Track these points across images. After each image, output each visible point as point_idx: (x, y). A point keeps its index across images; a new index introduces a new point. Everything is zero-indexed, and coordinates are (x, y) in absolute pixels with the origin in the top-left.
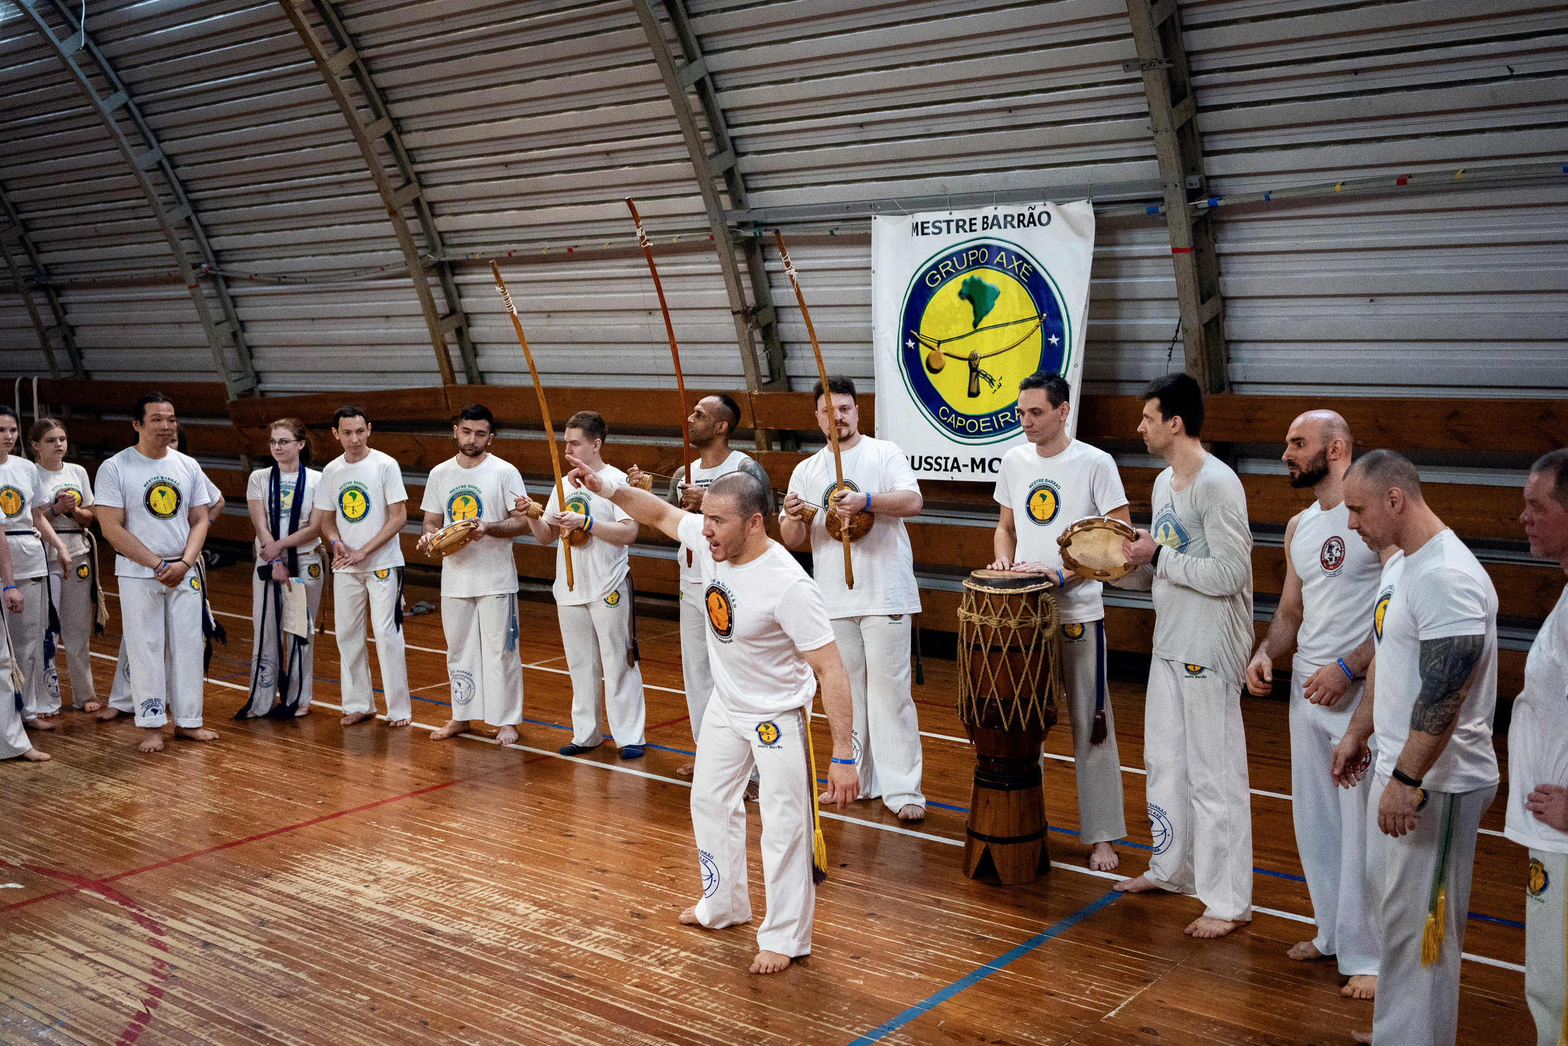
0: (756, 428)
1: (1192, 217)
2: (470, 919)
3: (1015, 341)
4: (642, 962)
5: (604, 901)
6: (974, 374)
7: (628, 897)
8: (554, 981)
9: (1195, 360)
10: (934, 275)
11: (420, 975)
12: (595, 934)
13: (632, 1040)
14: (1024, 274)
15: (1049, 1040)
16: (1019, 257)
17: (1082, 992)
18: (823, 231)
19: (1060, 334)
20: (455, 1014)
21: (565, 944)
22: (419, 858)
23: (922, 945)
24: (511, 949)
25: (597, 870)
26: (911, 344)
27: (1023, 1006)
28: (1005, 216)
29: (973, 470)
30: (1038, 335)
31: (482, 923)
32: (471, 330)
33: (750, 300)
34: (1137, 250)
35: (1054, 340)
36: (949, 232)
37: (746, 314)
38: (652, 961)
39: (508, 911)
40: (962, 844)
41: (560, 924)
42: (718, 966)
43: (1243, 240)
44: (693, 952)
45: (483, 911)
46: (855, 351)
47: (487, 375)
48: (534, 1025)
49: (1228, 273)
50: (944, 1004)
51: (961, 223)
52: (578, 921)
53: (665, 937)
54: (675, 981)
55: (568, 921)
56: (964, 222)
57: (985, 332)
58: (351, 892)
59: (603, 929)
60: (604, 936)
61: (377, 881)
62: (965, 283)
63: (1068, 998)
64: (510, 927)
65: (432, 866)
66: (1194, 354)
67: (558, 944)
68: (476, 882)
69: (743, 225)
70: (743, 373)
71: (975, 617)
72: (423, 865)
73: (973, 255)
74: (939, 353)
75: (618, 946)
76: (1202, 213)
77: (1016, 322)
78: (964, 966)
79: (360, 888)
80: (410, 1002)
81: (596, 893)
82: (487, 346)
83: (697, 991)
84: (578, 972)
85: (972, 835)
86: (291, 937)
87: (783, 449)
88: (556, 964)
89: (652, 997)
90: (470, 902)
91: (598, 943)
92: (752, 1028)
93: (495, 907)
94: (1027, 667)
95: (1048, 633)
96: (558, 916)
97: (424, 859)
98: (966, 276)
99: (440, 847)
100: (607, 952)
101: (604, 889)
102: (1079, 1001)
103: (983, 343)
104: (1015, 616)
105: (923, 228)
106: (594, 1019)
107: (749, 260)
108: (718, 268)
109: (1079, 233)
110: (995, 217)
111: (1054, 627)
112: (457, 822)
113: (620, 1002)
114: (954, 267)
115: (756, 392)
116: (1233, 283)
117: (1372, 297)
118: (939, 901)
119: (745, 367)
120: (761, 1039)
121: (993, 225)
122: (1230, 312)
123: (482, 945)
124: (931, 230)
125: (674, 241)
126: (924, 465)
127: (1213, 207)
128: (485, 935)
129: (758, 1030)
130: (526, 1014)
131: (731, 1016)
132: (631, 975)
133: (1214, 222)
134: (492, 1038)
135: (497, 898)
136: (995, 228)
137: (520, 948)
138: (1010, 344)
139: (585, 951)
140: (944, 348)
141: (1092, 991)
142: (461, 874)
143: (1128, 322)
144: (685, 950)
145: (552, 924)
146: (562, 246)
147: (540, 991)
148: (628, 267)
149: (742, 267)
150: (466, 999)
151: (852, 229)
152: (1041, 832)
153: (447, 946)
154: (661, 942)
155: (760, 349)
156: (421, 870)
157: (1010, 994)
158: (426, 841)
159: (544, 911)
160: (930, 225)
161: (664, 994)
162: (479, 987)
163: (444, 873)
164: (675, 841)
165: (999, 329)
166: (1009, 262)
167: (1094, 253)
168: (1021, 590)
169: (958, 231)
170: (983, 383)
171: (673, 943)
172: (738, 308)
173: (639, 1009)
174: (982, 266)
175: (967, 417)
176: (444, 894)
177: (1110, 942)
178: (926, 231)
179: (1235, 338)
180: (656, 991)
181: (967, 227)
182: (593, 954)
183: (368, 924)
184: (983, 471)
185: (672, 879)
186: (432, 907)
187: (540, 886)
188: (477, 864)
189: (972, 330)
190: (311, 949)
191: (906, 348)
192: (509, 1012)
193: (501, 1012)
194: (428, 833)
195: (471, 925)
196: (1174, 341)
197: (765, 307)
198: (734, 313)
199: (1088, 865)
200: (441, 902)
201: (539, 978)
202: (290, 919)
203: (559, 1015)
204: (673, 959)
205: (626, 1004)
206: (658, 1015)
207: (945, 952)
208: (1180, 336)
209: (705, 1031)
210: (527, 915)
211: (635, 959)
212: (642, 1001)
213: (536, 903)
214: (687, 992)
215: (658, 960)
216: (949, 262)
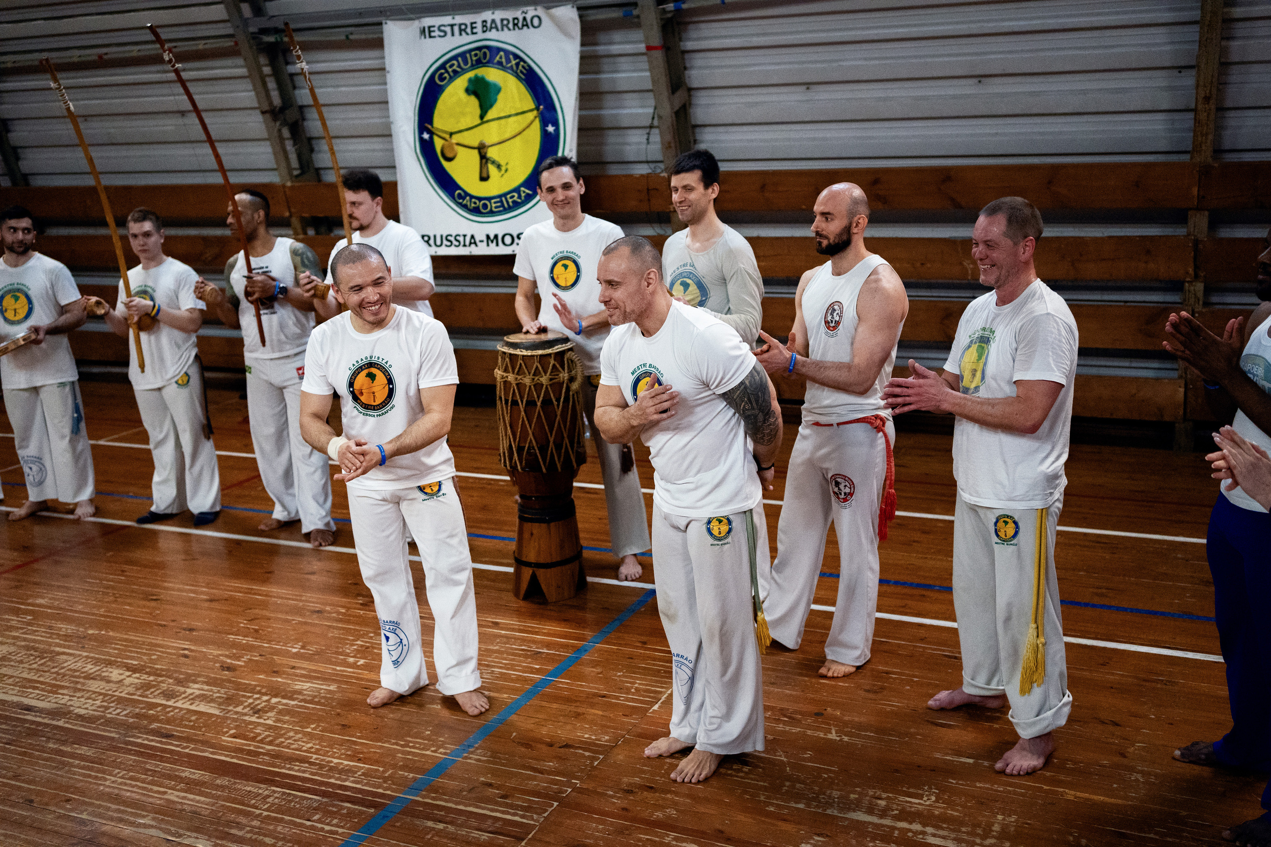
0: (291, 216)
1: (662, 19)
2: (65, 692)
3: (517, 131)
4: (237, 713)
5: (195, 659)
6: (484, 161)
7: (216, 652)
8: (154, 742)
9: (669, 143)
10: (442, 74)
11: (20, 754)
12: (189, 691)
13: (235, 789)
14: (521, 72)
15: (607, 738)
16: (516, 56)
17: (628, 691)
18: (339, 35)
19: (556, 123)
20: (60, 787)
21: (161, 705)
22: (8, 637)
23: (488, 666)
24: (109, 716)
25: (185, 629)
26: (426, 136)
27: (580, 710)
28: (502, 20)
29: (488, 245)
30: (537, 124)
31: (78, 694)
32: (10, 135)
33: (277, 101)
34: (615, 49)
35: (551, 129)
36: (453, 35)
37: (273, 114)
38: (246, 711)
39: (103, 679)
40: (511, 570)
41: (154, 686)
42: (307, 708)
43: (706, 38)
44: (283, 697)
45: (77, 683)
46: (377, 144)
47: (30, 177)
48: (140, 787)
49: (692, 68)
50: (514, 717)
51: (463, 27)
52: (171, 681)
53: (256, 686)
54: (269, 728)
55: (162, 682)
56: (466, 25)
57: (492, 123)
59: (196, 686)
60: (198, 692)
62: (470, 80)
63: (617, 698)
64: (105, 695)
65: (23, 643)
66: (669, 137)
67: (154, 706)
68: (71, 655)
69: (264, 31)
70: (275, 166)
71: (511, 377)
72: (14, 644)
73: (476, 55)
74: (452, 144)
75: (212, 700)
76: (669, 15)
77: (517, 114)
78: (525, 680)
80: (14, 783)
81: (186, 652)
82: (28, 150)
83: (291, 734)
84: (177, 730)
85: (519, 563)
87: (317, 233)
88: (154, 726)
89: (249, 746)
90: (64, 675)
91: (193, 699)
92: (346, 763)
93: (89, 677)
94: (558, 417)
95: (575, 386)
96: (152, 678)
97: (15, 638)
98: (471, 74)
99: (29, 624)
100: (202, 707)
101: (193, 648)
102: (627, 700)
103: (490, 133)
104: (546, 373)
105: (430, 32)
106: (197, 774)
107: (273, 63)
108: (243, 71)
109: (567, 34)
110: (493, 21)
111: (579, 379)
112: (43, 598)
113: (221, 754)
114: (459, 66)
115: (289, 184)
116: (696, 76)
117: (808, 85)
118: (496, 624)
119: (277, 162)
120: (356, 772)
121: (491, 28)
122: (695, 101)
123: (80, 716)
124: (437, 33)
125: (201, 47)
126: (445, 242)
127: (678, 10)
128: (82, 706)
129: (352, 764)
130: (131, 778)
131: (326, 754)
132: (227, 726)
133: (679, 23)
134: (100, 806)
135: (90, 668)
136: (494, 31)
137: (118, 714)
138: (513, 133)
139: (181, 709)
140: (455, 139)
141: (636, 689)
142: (52, 648)
143: (610, 112)
144: (276, 696)
145: (146, 686)
146: (92, 54)
147: (141, 754)
148: (158, 72)
149: (267, 70)
150: (69, 771)
151: (365, 34)
152: (578, 555)
153: (46, 721)
154: (253, 691)
155: (289, 146)
156: (12, 649)
157: (568, 700)
158: (12, 620)
159: (137, 675)
160: (436, 29)
161: (261, 741)
162: (82, 758)
163: (36, 649)
164: (255, 594)
165: (503, 121)
166: (508, 61)
167: (581, 52)
168: (549, 351)
169: (461, 34)
170: (492, 169)
171: (264, 690)
172: (266, 107)
173: (238, 758)
174: (485, 65)
175: (480, 199)
176: (38, 670)
177: (645, 643)
178: (433, 34)
179: (699, 123)
180: (253, 739)
181: (469, 30)
182: (189, 711)
184: (497, 245)
185: (256, 631)
186: (26, 684)
187: (131, 652)
188: (67, 637)
189: (479, 121)
191: (422, 140)
192: (113, 779)
193: (106, 780)
194: (17, 612)
195: (68, 697)
196: (651, 127)
197: (291, 106)
198: (263, 113)
199: (617, 578)
200: (35, 678)
201: (139, 741)
203: (164, 776)
204: (265, 706)
205: (227, 756)
206: (258, 763)
207: (508, 669)
208: (656, 123)
209: (304, 772)
210: (121, 681)
211: (230, 711)
212: (241, 751)
213: (128, 668)
214: (282, 736)
215: (252, 709)
216: (455, 62)
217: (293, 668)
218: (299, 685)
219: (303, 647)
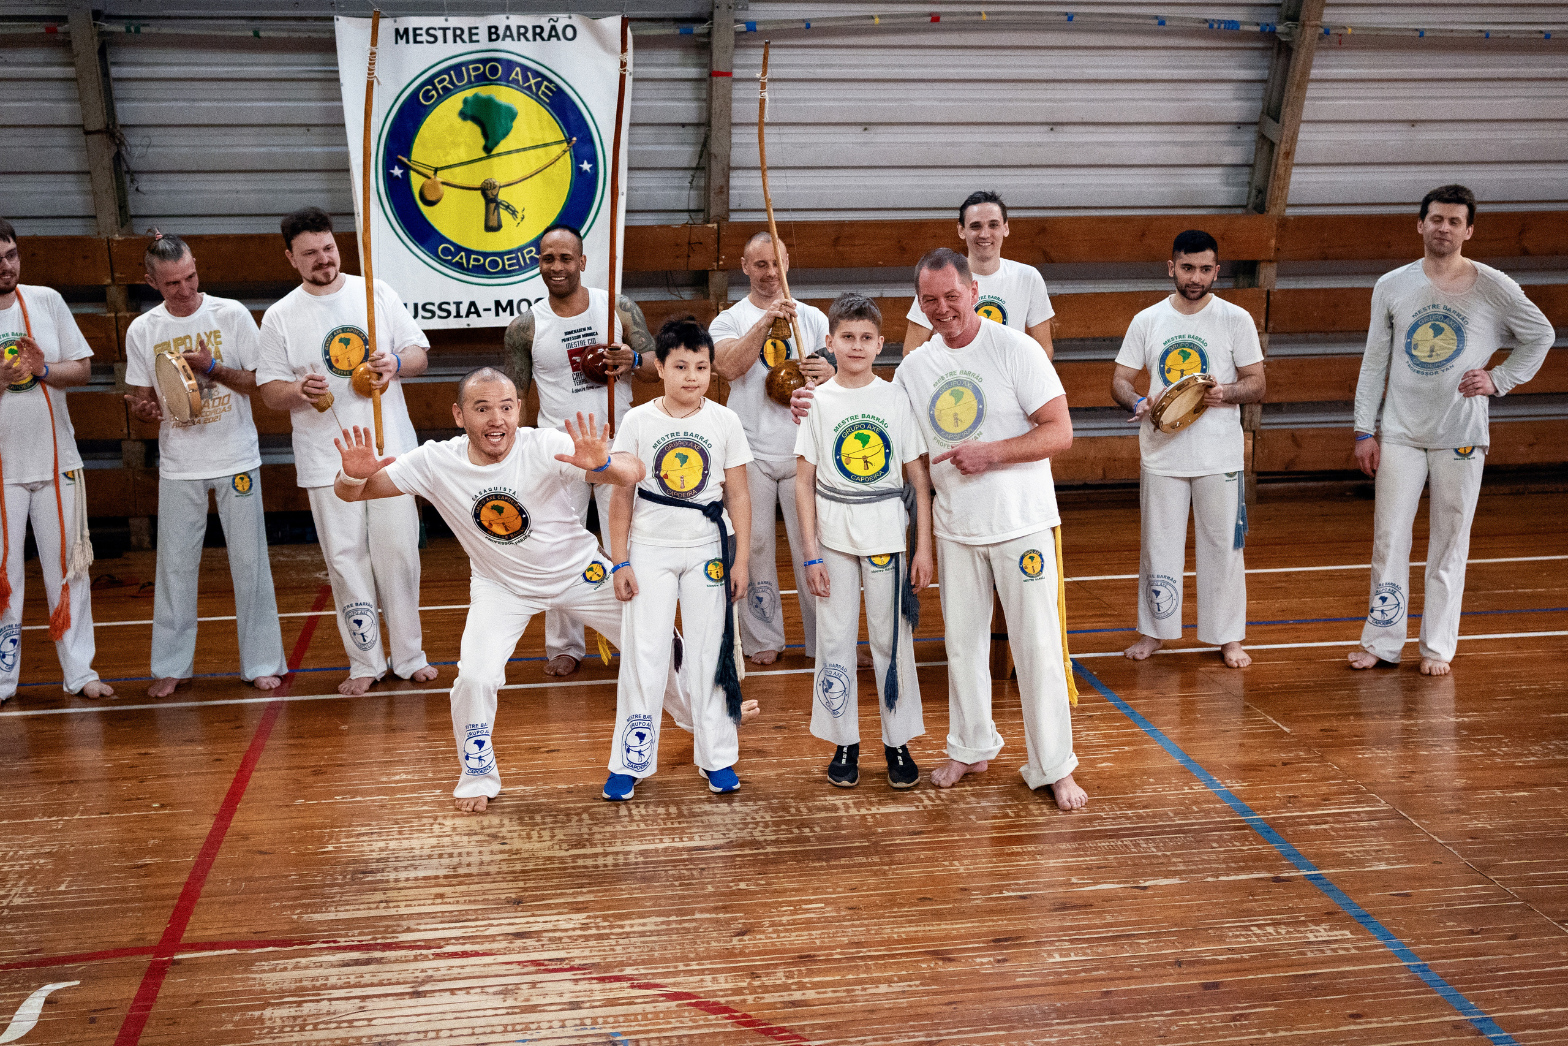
3: (539, 167)
6: (492, 205)
10: (428, 91)
14: (544, 94)
16: (538, 74)
19: (593, 160)
26: (396, 171)
28: (518, 28)
30: (566, 160)
35: (586, 166)
36: (445, 41)
37: (110, 134)
51: (458, 32)
56: (462, 31)
57: (502, 157)
62: (465, 101)
73: (476, 69)
74: (436, 182)
77: (537, 147)
98: (469, 93)
103: (501, 170)
105: (415, 35)
109: (612, 50)
110: (508, 28)
121: (505, 36)
124: (424, 38)
127: (750, 32)
136: (508, 40)
138: (530, 172)
140: (443, 175)
151: (289, 30)
160: (422, 32)
165: (521, 155)
166: (526, 79)
169: (455, 41)
170: (504, 215)
174: (491, 83)
175: (484, 255)
178: (419, 38)
181: (466, 37)
189: (484, 154)
191: (389, 176)
196: (694, 169)
216: (446, 77)
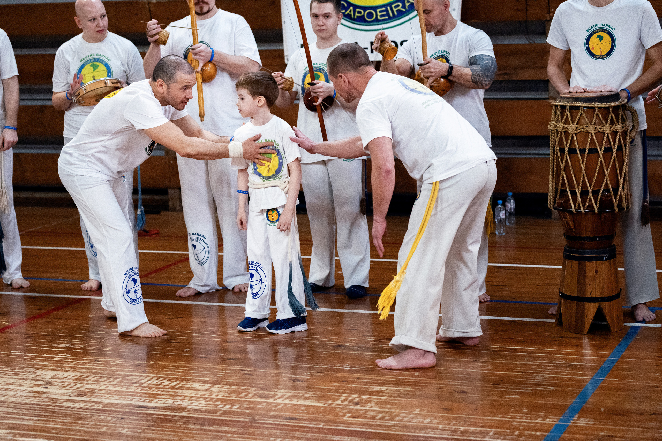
2: (163, 397)
4: (339, 405)
8: (284, 422)
12: (280, 394)
21: (263, 402)
22: (65, 367)
23: (533, 373)
24: (223, 409)
25: (228, 359)
31: (178, 398)
38: (346, 403)
39: (188, 389)
42: (401, 400)
44: (371, 395)
52: (255, 388)
53: (337, 389)
54: (379, 412)
58: (38, 392)
59: (282, 391)
60: (288, 394)
61: (50, 383)
64: (205, 399)
67: (257, 402)
68: (136, 375)
72: (76, 371)
75: (308, 398)
79: (40, 389)
84: (297, 415)
86: (25, 423)
88: (272, 413)
89: (374, 422)
90: (150, 387)
91: (289, 398)
92: (472, 428)
96: (234, 387)
99: (73, 359)
100: (302, 402)
101: (249, 369)
112: (65, 343)
113: (355, 427)
123: (197, 410)
128: (191, 404)
131: (448, 424)
132: (340, 412)
135: (168, 383)
137: (230, 408)
139: (286, 404)
144: (363, 394)
145: (235, 392)
147: (282, 430)
154: (337, 391)
157: (628, 390)
158: (57, 358)
161: (382, 418)
162: (230, 432)
171: (347, 392)
173: (373, 429)
180: (373, 418)
182: (293, 405)
183: (81, 408)
186: (121, 394)
190: (56, 429)
194: (52, 352)
195: (170, 400)
200: (124, 389)
201: (271, 422)
202: (7, 413)
204: (360, 400)
205: (360, 428)
206: (395, 431)
207: (555, 374)
209: (441, 434)
210: (207, 390)
211: (330, 404)
212: (372, 425)
213: (206, 382)
214: (396, 416)
215: (350, 402)
217: (358, 378)
218: (377, 388)
219: (351, 367)
